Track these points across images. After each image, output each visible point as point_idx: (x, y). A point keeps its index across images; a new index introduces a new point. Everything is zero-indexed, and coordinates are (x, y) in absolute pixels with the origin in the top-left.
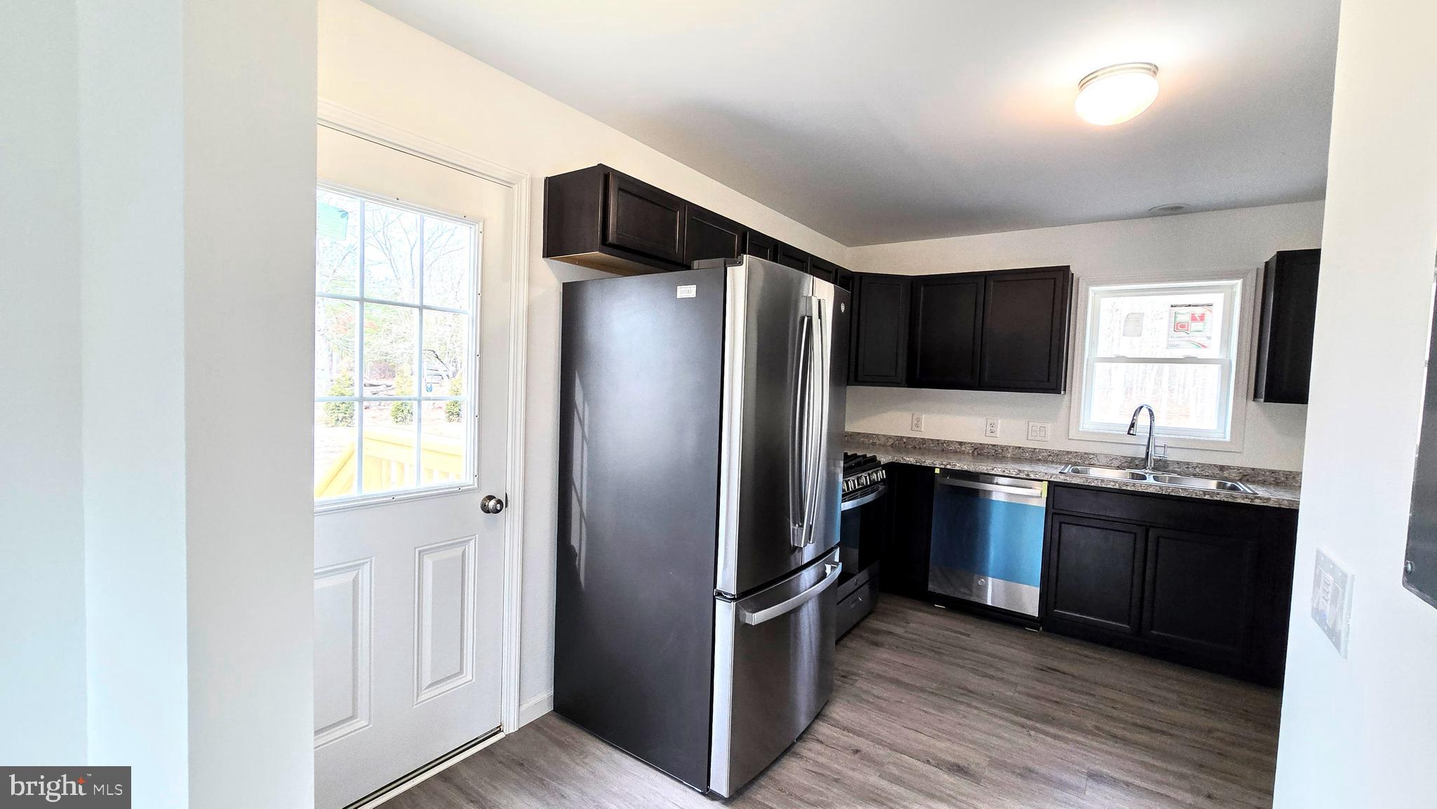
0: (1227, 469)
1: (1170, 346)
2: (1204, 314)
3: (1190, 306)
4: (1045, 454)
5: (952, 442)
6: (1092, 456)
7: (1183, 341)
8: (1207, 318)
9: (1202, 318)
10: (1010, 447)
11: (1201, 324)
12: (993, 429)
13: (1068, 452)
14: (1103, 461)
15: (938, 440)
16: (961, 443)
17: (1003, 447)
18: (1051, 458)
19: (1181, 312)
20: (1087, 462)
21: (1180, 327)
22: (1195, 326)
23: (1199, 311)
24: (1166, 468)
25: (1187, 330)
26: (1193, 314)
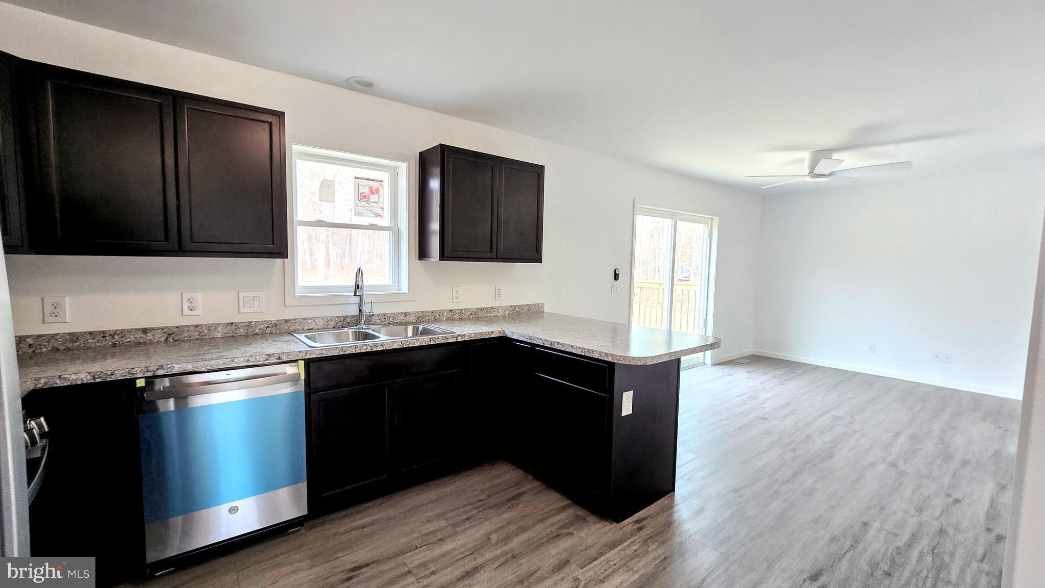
0: (409, 315)
1: (358, 214)
2: (378, 188)
3: (368, 179)
4: (262, 326)
5: (130, 331)
6: (310, 321)
7: (366, 209)
8: (380, 191)
9: (377, 191)
10: (219, 324)
11: (376, 196)
12: (193, 305)
13: (286, 320)
14: (321, 324)
15: (103, 332)
16: (145, 331)
17: (210, 327)
18: (268, 330)
19: (363, 184)
20: (306, 328)
21: (362, 197)
22: (373, 198)
23: (375, 185)
24: (370, 321)
25: (368, 201)
26: (371, 188)
